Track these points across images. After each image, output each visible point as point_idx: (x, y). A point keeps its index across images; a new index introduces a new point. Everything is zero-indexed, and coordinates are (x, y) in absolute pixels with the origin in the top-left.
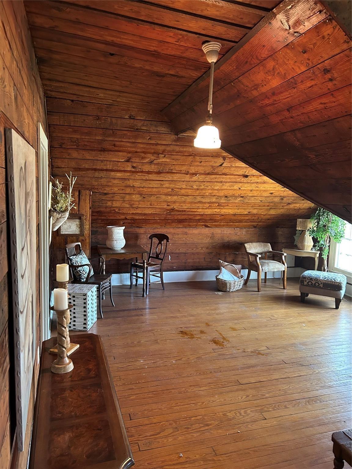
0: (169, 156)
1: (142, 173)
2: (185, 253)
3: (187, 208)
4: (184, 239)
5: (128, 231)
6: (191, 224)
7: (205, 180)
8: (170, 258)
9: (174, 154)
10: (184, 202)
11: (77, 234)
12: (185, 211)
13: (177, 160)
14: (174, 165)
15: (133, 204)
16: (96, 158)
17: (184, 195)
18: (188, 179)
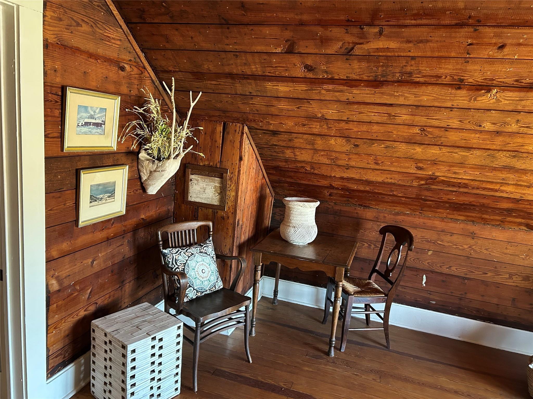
0: (394, 30)
1: (333, 83)
2: (464, 278)
3: (473, 180)
4: (465, 246)
5: (341, 210)
6: (487, 217)
7: (520, 108)
8: (424, 280)
9: (408, 22)
10: (462, 164)
11: (213, 205)
12: (466, 186)
13: (421, 42)
14: (413, 58)
15: (337, 158)
16: (219, 46)
17: (458, 147)
18: (464, 103)
